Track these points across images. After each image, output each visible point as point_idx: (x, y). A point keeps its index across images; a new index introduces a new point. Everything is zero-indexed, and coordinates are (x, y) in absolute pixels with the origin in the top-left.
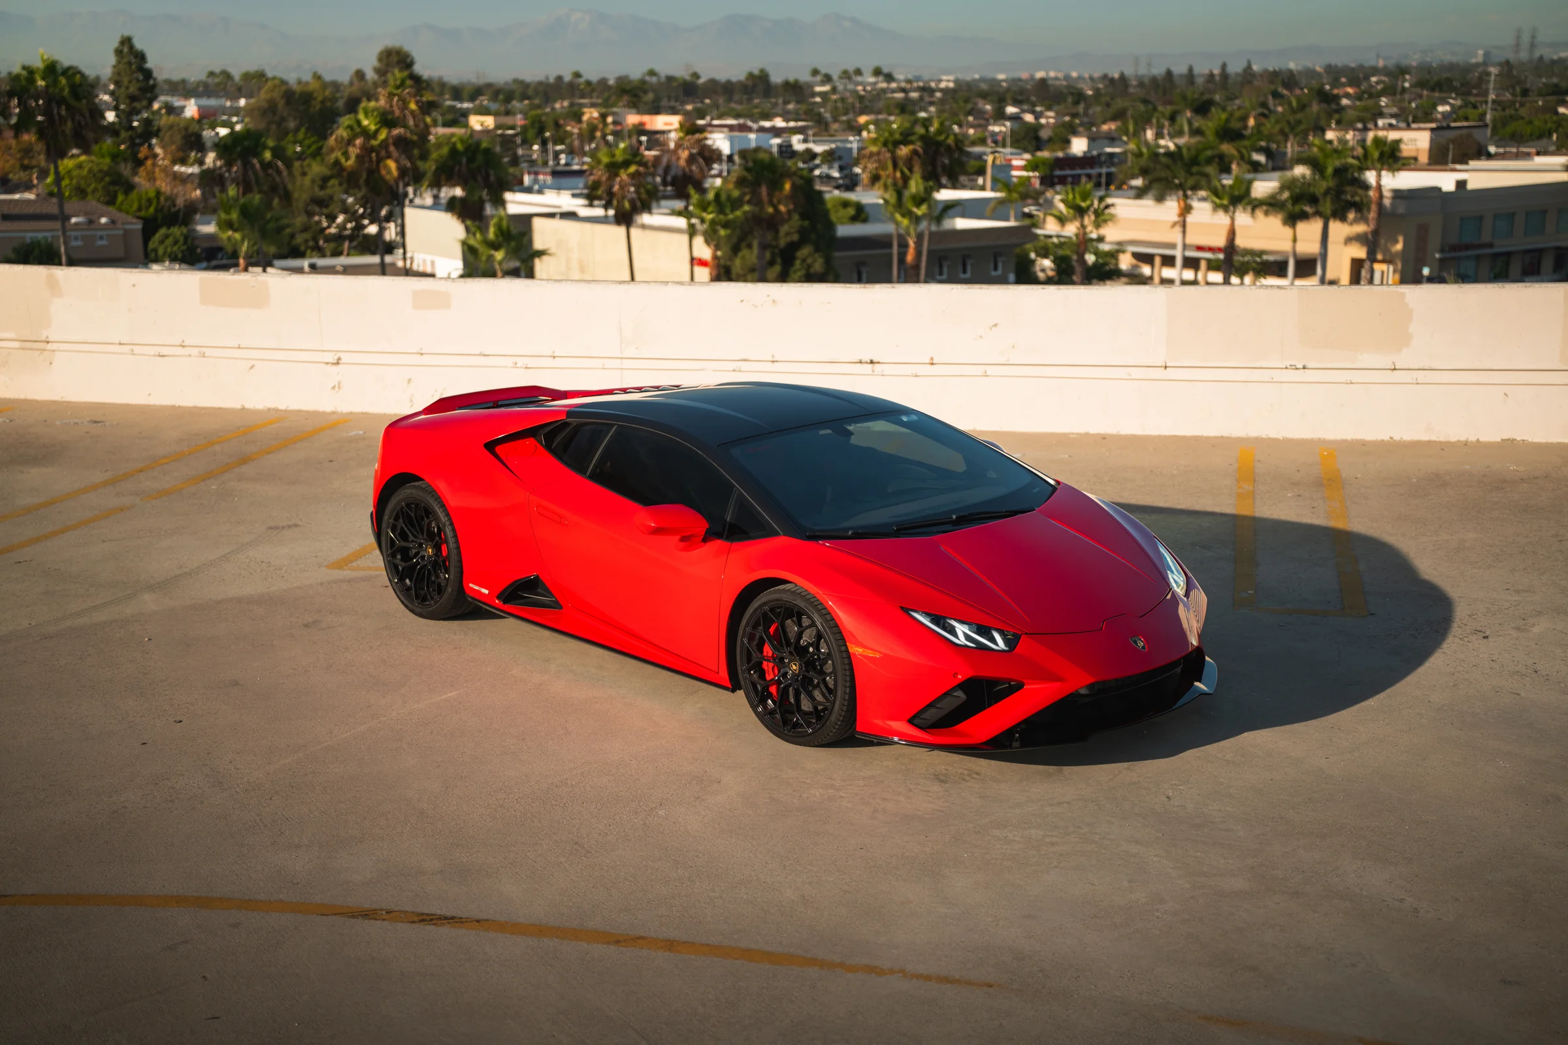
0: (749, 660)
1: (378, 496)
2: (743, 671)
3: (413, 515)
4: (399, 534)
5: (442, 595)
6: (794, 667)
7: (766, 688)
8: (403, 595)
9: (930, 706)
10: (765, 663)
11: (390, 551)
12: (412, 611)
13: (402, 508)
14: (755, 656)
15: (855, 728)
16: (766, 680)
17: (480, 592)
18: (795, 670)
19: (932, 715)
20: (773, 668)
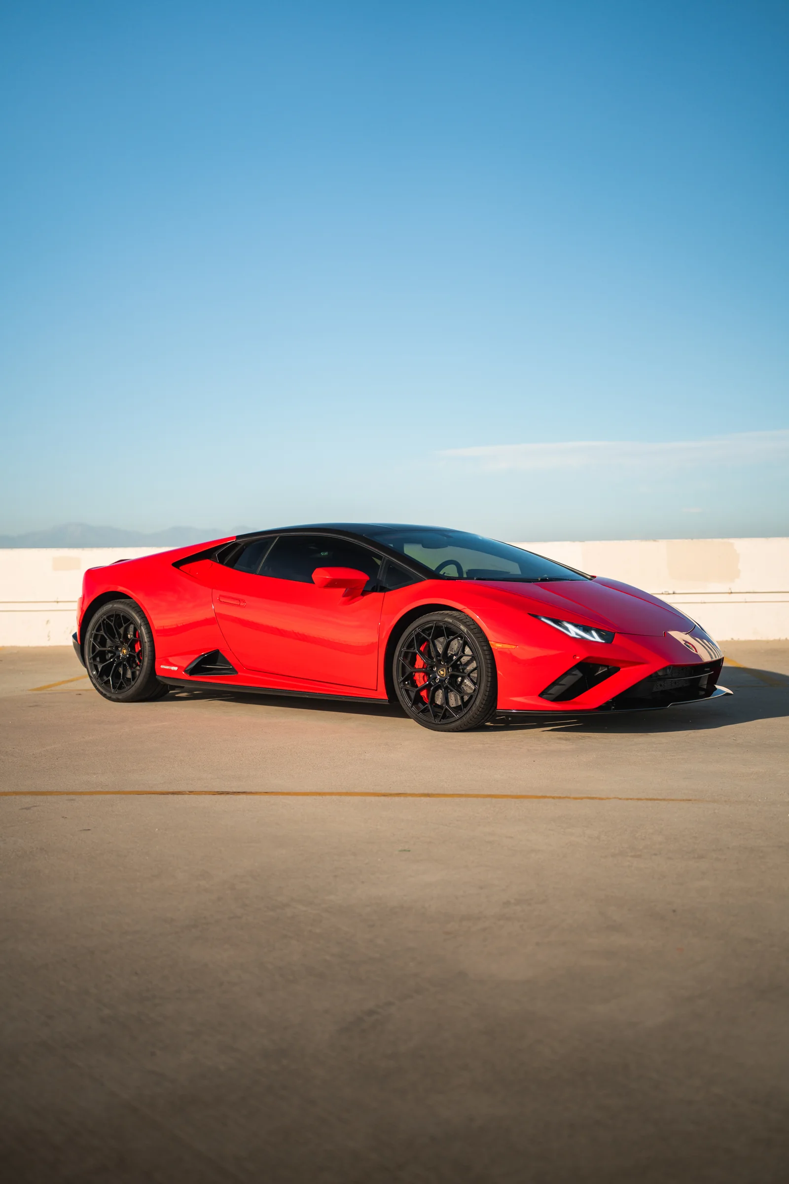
0: (403, 673)
1: (82, 618)
2: (399, 684)
3: (112, 624)
4: (99, 643)
5: (136, 680)
6: (442, 672)
7: (418, 693)
8: (103, 688)
9: (554, 684)
10: (417, 675)
11: (91, 656)
12: (110, 698)
13: (104, 620)
14: (409, 669)
15: (496, 707)
16: (417, 686)
17: (170, 670)
18: (443, 675)
19: (556, 690)
20: (424, 677)
